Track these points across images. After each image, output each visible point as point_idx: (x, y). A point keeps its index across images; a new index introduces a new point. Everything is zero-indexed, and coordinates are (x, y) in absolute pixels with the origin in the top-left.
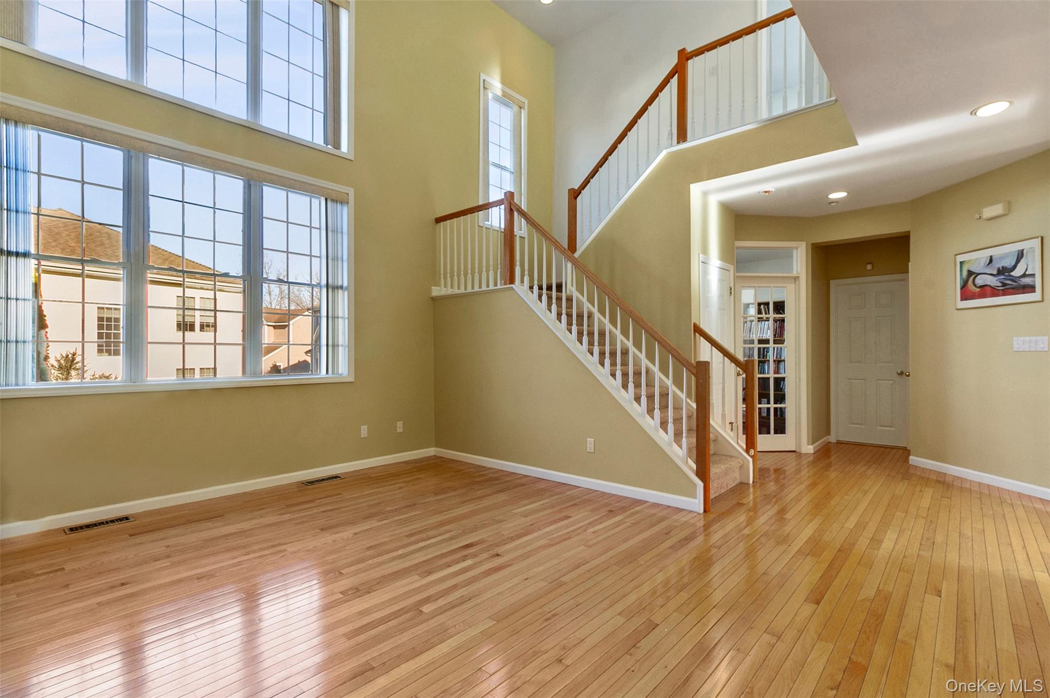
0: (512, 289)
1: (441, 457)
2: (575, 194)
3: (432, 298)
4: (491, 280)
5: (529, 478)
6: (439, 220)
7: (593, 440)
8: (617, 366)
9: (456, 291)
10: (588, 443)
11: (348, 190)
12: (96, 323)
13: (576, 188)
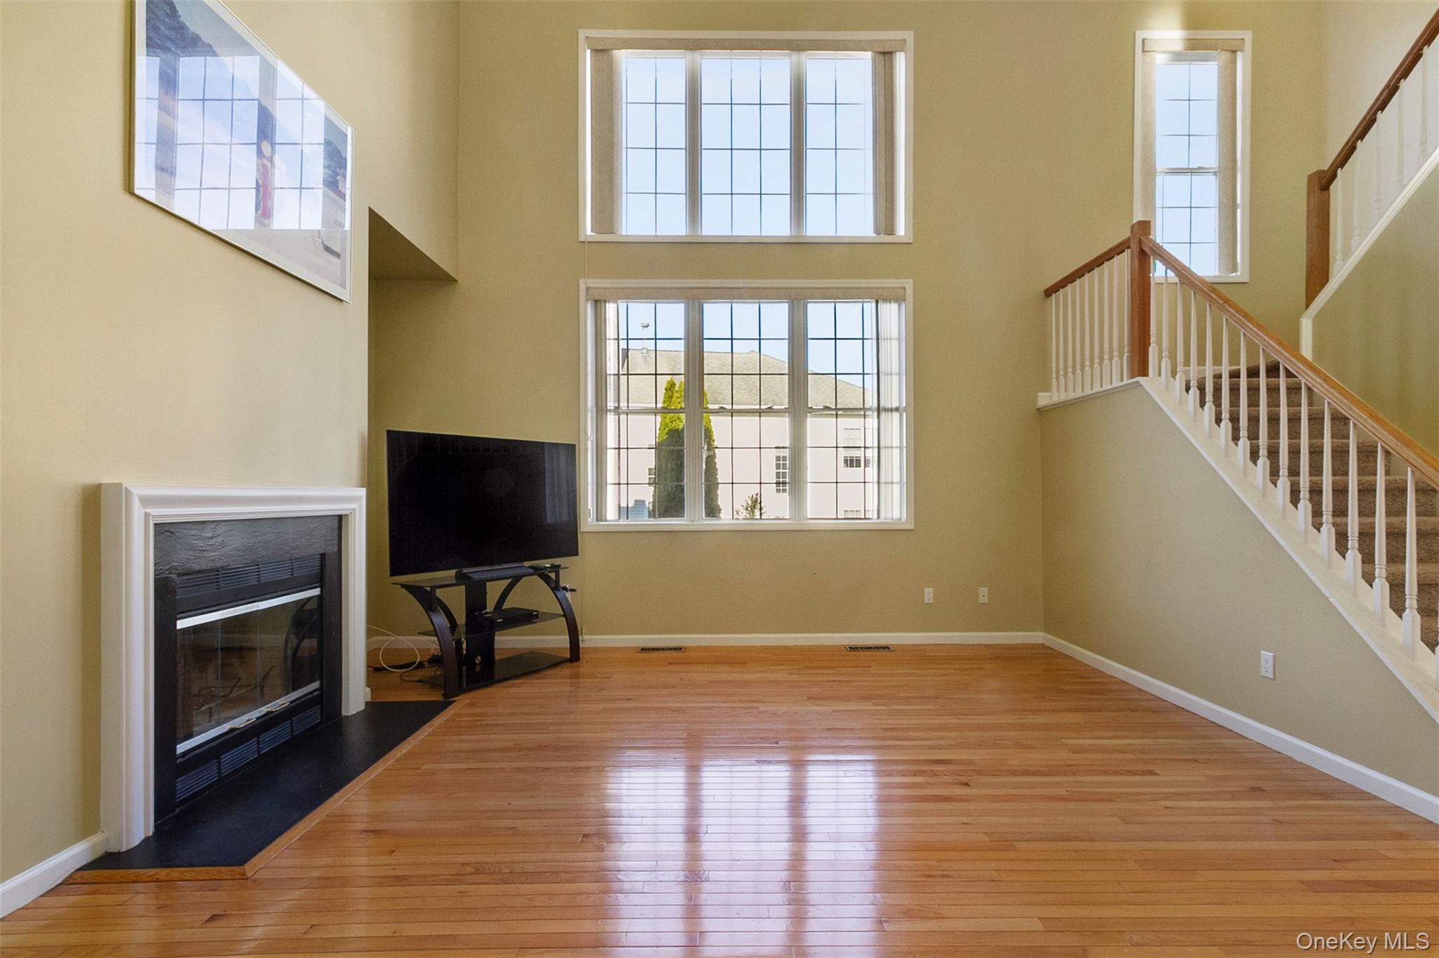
0: (1138, 384)
1: (1049, 647)
2: (1323, 182)
3: (1038, 409)
4: (1115, 373)
5: (1164, 703)
6: (1049, 292)
7: (1272, 654)
8: (1322, 516)
9: (1072, 395)
10: (1262, 660)
11: (903, 283)
12: (775, 462)
13: (1326, 169)
